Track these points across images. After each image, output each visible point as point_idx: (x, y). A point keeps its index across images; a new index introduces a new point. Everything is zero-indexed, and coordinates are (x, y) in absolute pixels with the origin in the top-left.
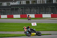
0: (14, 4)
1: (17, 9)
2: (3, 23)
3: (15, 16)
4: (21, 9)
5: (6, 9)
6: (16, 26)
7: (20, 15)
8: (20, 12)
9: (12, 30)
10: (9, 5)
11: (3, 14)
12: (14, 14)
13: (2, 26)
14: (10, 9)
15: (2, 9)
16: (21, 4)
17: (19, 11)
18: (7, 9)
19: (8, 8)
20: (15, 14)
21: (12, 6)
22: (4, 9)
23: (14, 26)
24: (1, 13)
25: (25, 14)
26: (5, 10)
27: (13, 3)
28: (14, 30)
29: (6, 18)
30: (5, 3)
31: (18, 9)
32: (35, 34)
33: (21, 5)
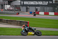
32: (33, 33)
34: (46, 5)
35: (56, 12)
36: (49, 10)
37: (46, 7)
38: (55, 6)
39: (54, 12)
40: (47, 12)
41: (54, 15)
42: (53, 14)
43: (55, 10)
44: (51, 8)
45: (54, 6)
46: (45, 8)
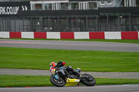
0: (106, 7)
1: (113, 18)
2: (79, 52)
3: (109, 35)
4: (123, 17)
5: (87, 17)
6: (111, 58)
7: (120, 32)
8: (122, 25)
9: (100, 70)
10: (95, 9)
11: (79, 29)
12: (106, 31)
13: (77, 58)
14: (97, 16)
15: (78, 16)
16: (123, 5)
17: (118, 23)
18: (89, 18)
19: (91, 16)
20: (108, 31)
21: (101, 10)
22: (83, 16)
23: (104, 58)
24: (75, 26)
25: (133, 29)
26: (84, 19)
27: (103, 3)
28: (107, 69)
29: (86, 40)
30: (84, 3)
31: (117, 17)
33: (124, 7)
34: (13, 15)
35: (38, 31)
36: (21, 27)
37: (13, 19)
38: (36, 17)
39: (34, 30)
40: (17, 31)
41: (33, 37)
42: (31, 35)
43: (35, 26)
44: (27, 22)
45: (32, 17)
46: (12, 22)
